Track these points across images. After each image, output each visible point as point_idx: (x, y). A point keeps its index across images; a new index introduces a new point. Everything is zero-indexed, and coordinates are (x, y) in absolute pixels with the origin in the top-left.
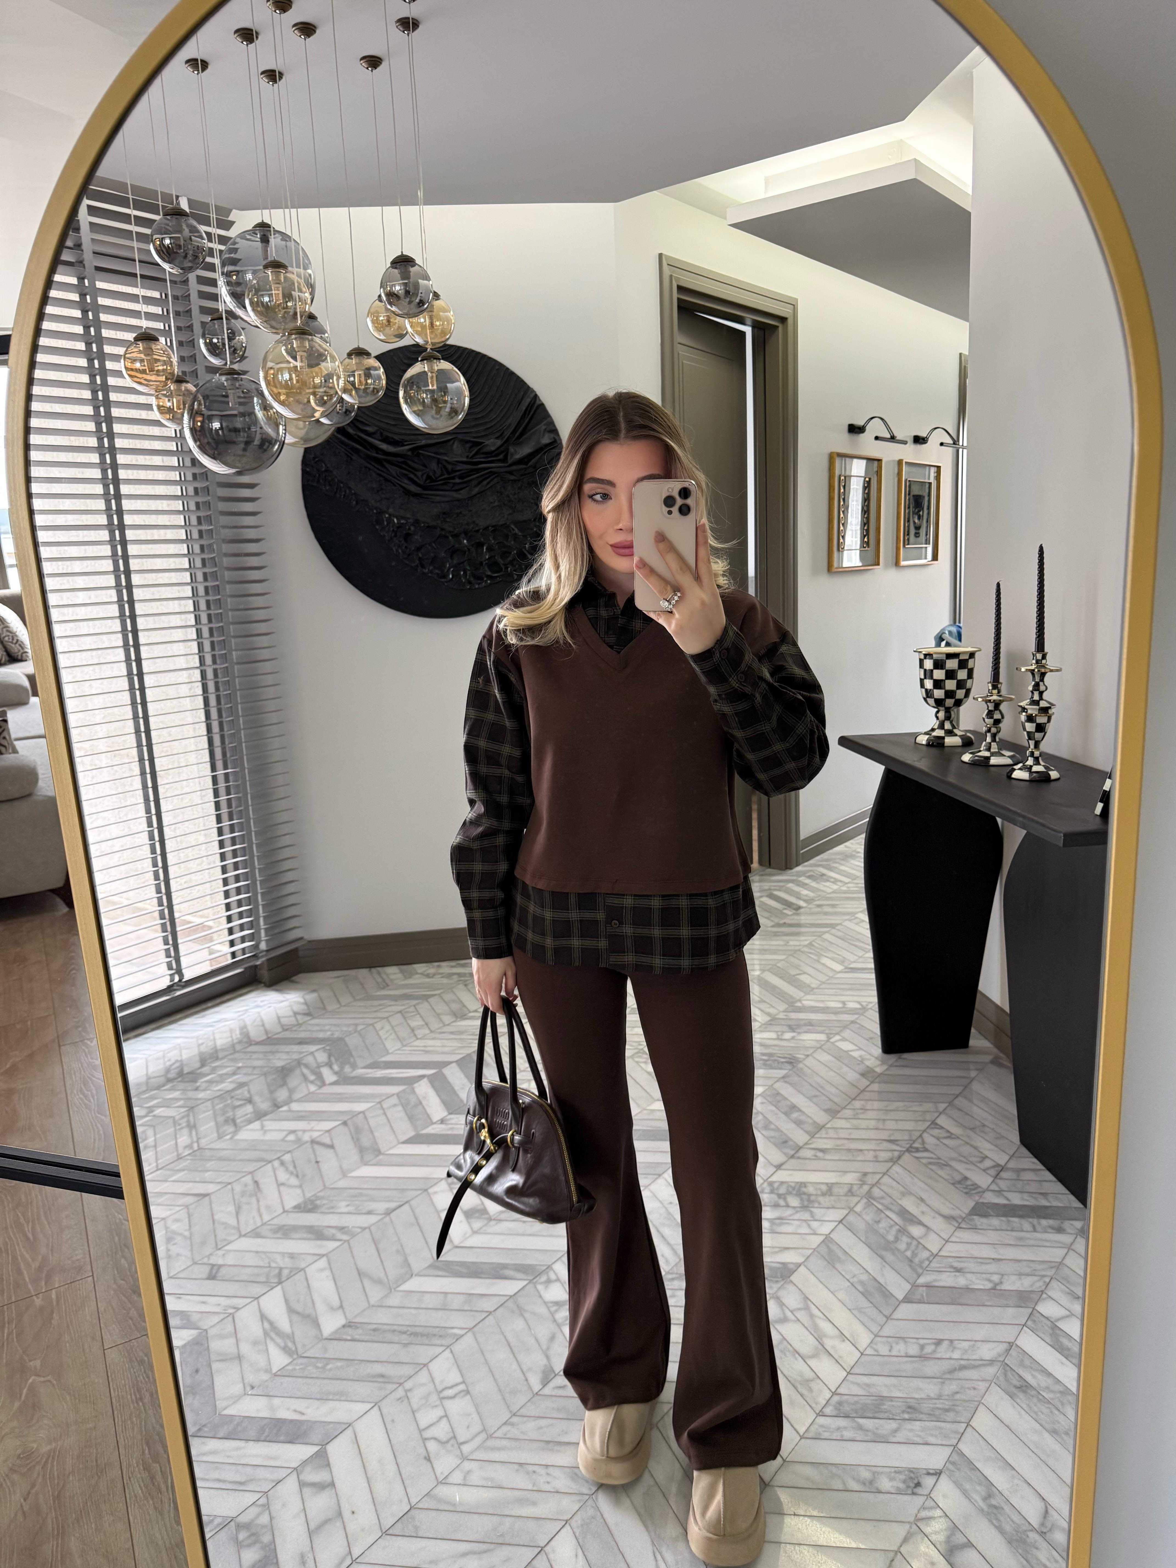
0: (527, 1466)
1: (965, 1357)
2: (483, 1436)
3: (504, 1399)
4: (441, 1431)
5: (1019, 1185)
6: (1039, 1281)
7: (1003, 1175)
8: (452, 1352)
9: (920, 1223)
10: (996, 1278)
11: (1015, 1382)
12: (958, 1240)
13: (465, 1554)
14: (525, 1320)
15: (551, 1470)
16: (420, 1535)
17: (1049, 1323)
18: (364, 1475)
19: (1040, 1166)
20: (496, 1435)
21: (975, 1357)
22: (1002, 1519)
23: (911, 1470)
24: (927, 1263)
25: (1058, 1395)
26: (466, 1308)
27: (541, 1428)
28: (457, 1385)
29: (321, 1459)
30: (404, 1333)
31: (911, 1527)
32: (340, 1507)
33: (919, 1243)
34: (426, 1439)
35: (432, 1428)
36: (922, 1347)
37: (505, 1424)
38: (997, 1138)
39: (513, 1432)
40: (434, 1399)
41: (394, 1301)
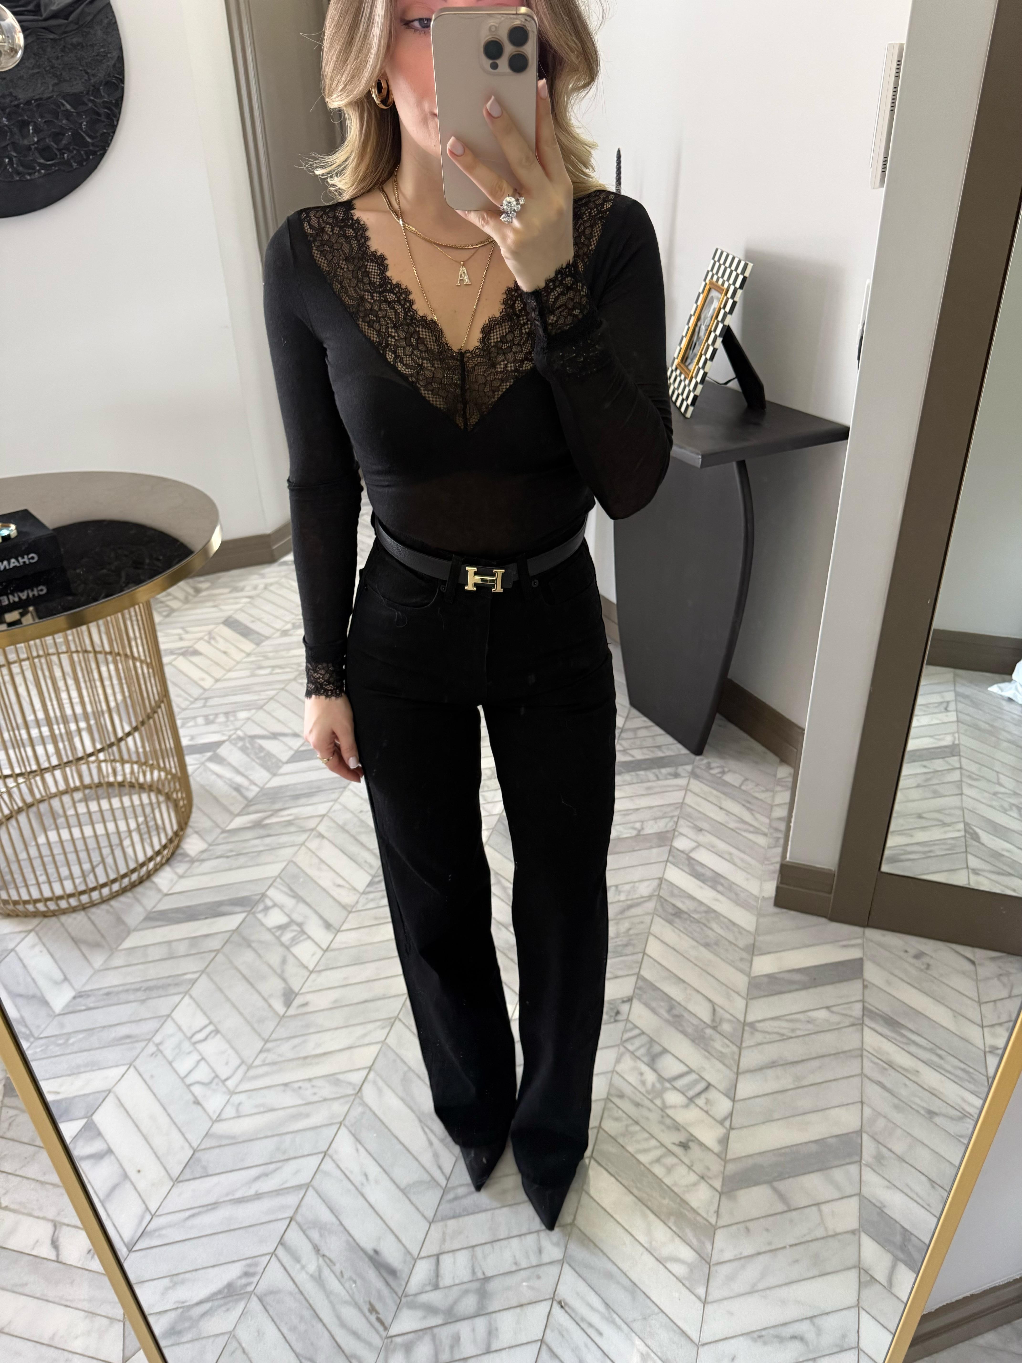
0: (292, 1085)
1: (630, 899)
2: (244, 1067)
3: (253, 1029)
4: (202, 1073)
5: (641, 743)
6: (670, 821)
8: (191, 997)
10: (639, 827)
11: (671, 910)
13: (257, 1178)
14: (253, 949)
15: (315, 1083)
16: (210, 1173)
17: (684, 855)
18: (139, 1134)
20: (254, 1064)
21: (637, 898)
22: (684, 1024)
25: (704, 914)
26: (193, 952)
27: (295, 1047)
28: (205, 1027)
29: (91, 1130)
30: (137, 990)
31: (619, 1049)
32: (124, 1170)
34: (191, 1085)
35: (193, 1074)
37: (261, 1051)
39: (270, 1057)
40: (186, 1046)
41: (118, 961)
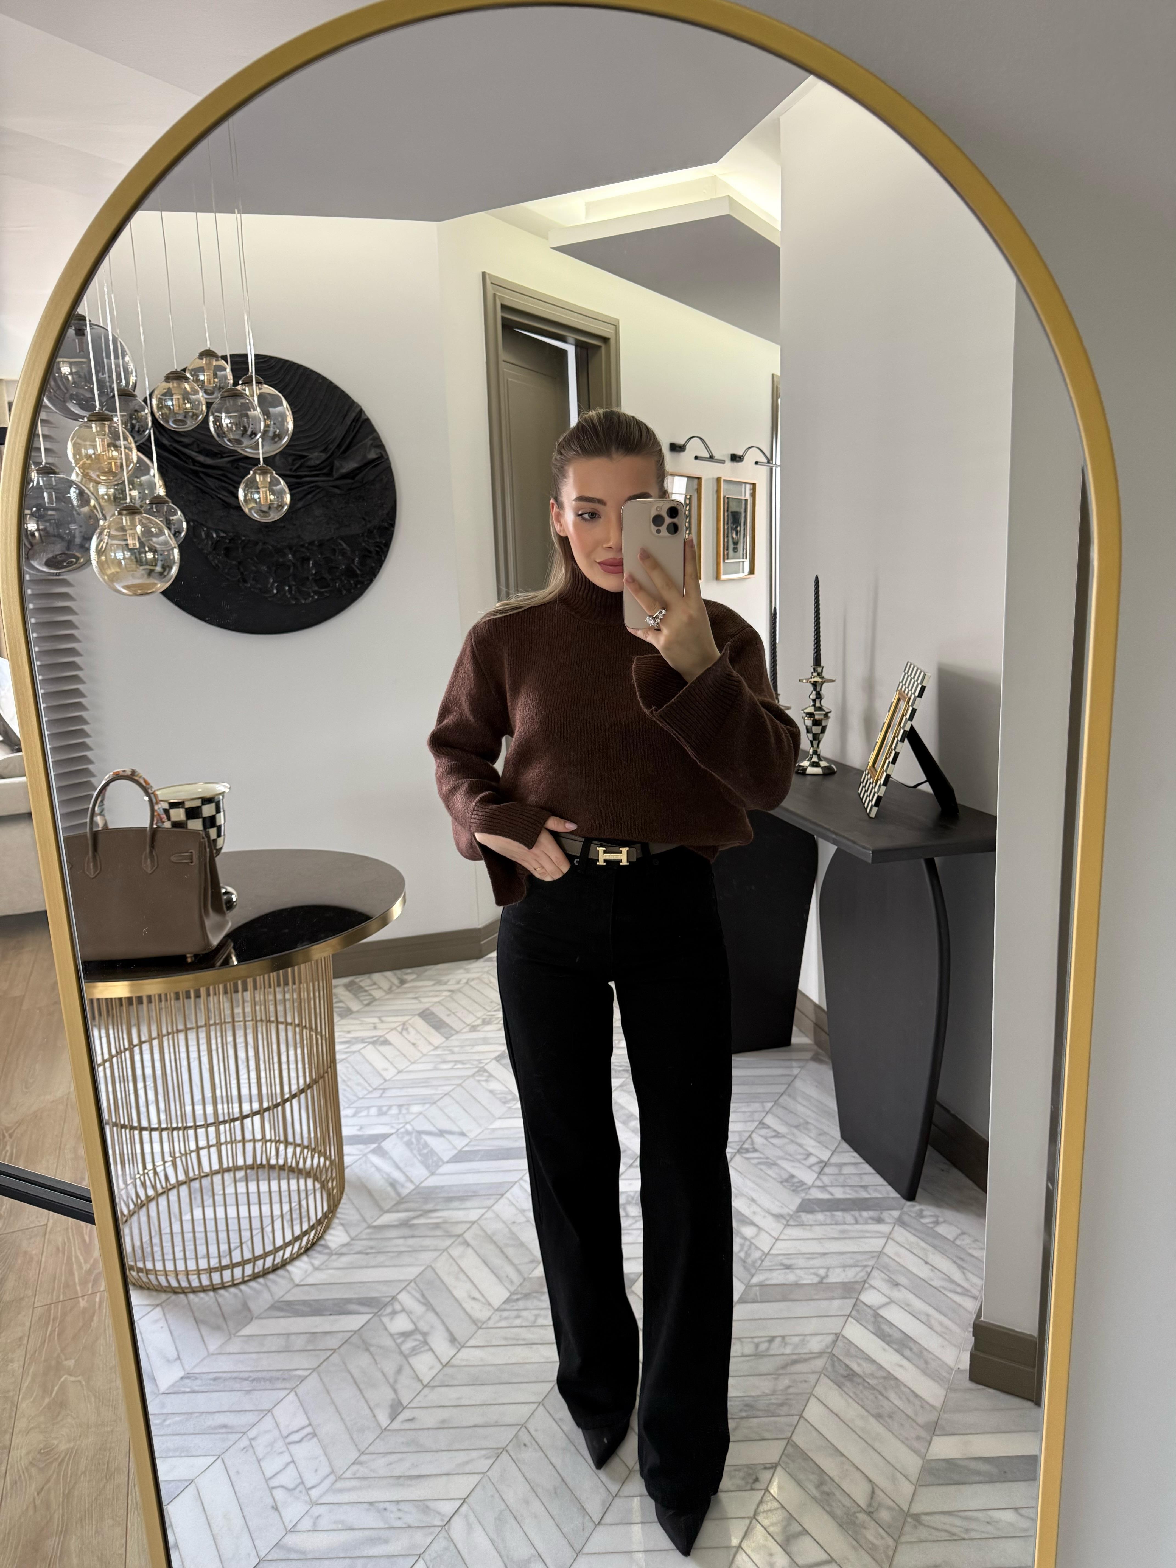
0: (377, 1504)
1: (796, 1352)
2: (332, 1478)
3: (352, 1438)
4: (288, 1478)
5: (841, 1179)
6: (862, 1270)
7: (827, 1170)
8: (296, 1394)
9: (752, 1224)
10: (822, 1272)
11: (842, 1371)
12: (786, 1237)
14: (371, 1354)
15: (402, 1506)
17: (871, 1312)
18: (208, 1531)
19: (860, 1160)
20: (344, 1476)
21: (805, 1351)
22: (834, 1504)
23: (748, 1466)
24: (759, 1262)
25: (882, 1381)
26: (309, 1348)
27: (391, 1464)
28: (303, 1428)
30: (246, 1379)
31: (751, 1522)
33: (751, 1243)
34: (273, 1488)
35: (278, 1476)
36: (757, 1346)
37: (353, 1463)
38: (820, 1135)
39: (362, 1471)
40: (280, 1445)
41: (234, 1347)
